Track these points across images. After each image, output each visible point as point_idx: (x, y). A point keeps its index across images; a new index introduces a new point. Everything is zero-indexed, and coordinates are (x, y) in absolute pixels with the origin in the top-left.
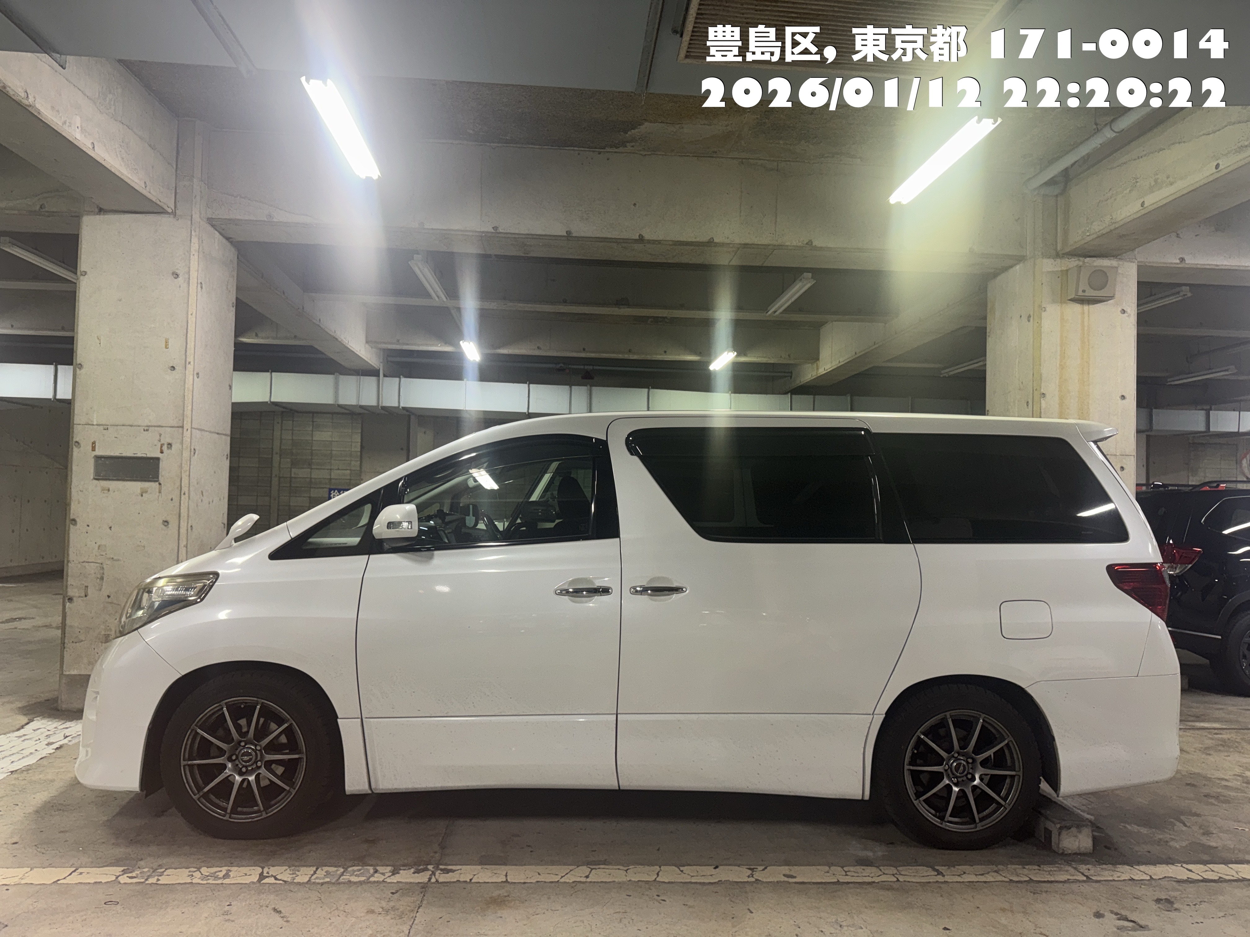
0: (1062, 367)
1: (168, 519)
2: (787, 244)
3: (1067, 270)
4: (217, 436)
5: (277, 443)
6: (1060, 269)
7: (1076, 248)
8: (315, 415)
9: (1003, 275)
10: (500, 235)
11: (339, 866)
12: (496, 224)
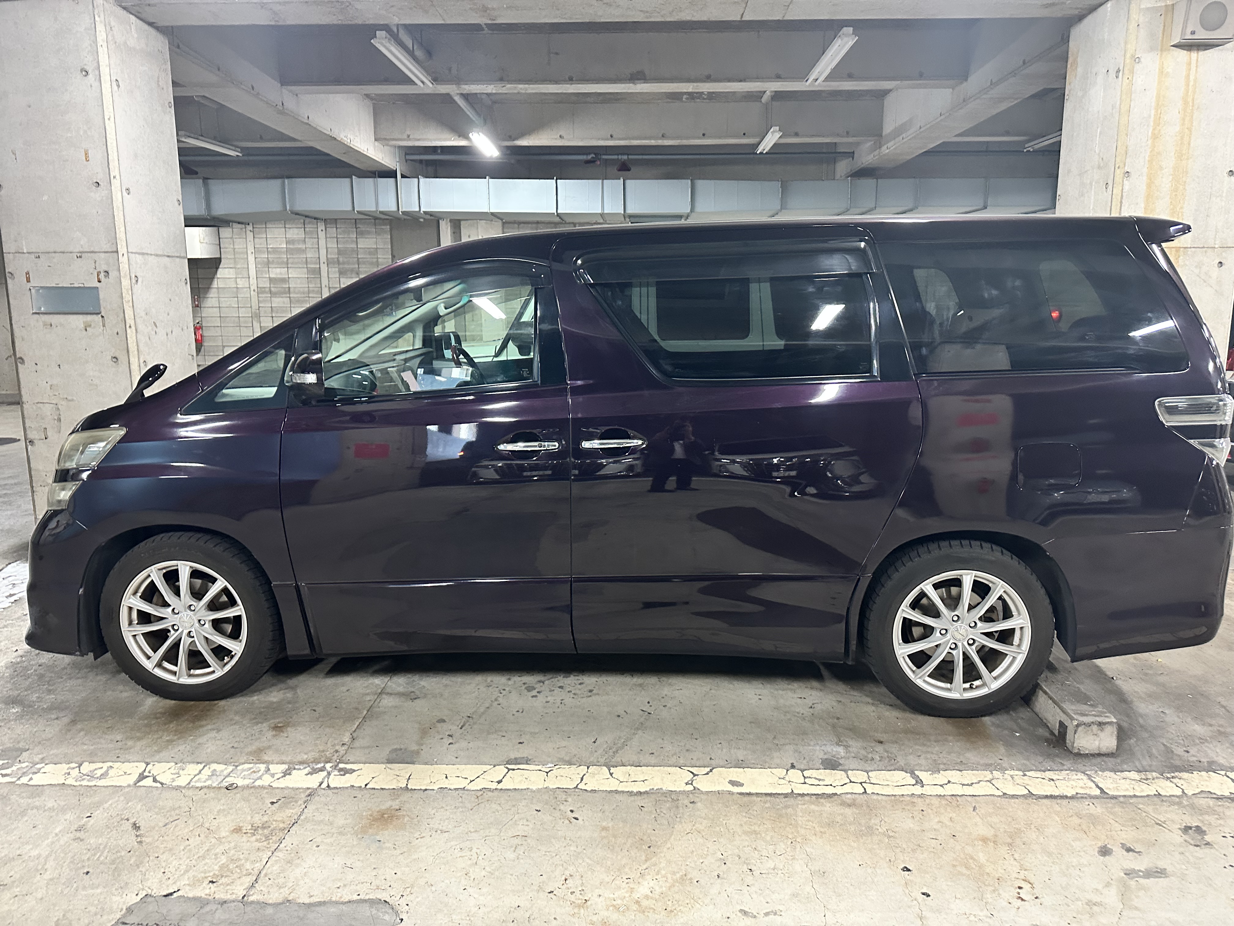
0: (1155, 137)
1: (117, 355)
3: (1173, 5)
4: (167, 259)
5: (323, 252)
6: (1163, 4)
8: (358, 221)
9: (1090, 18)
11: (231, 763)
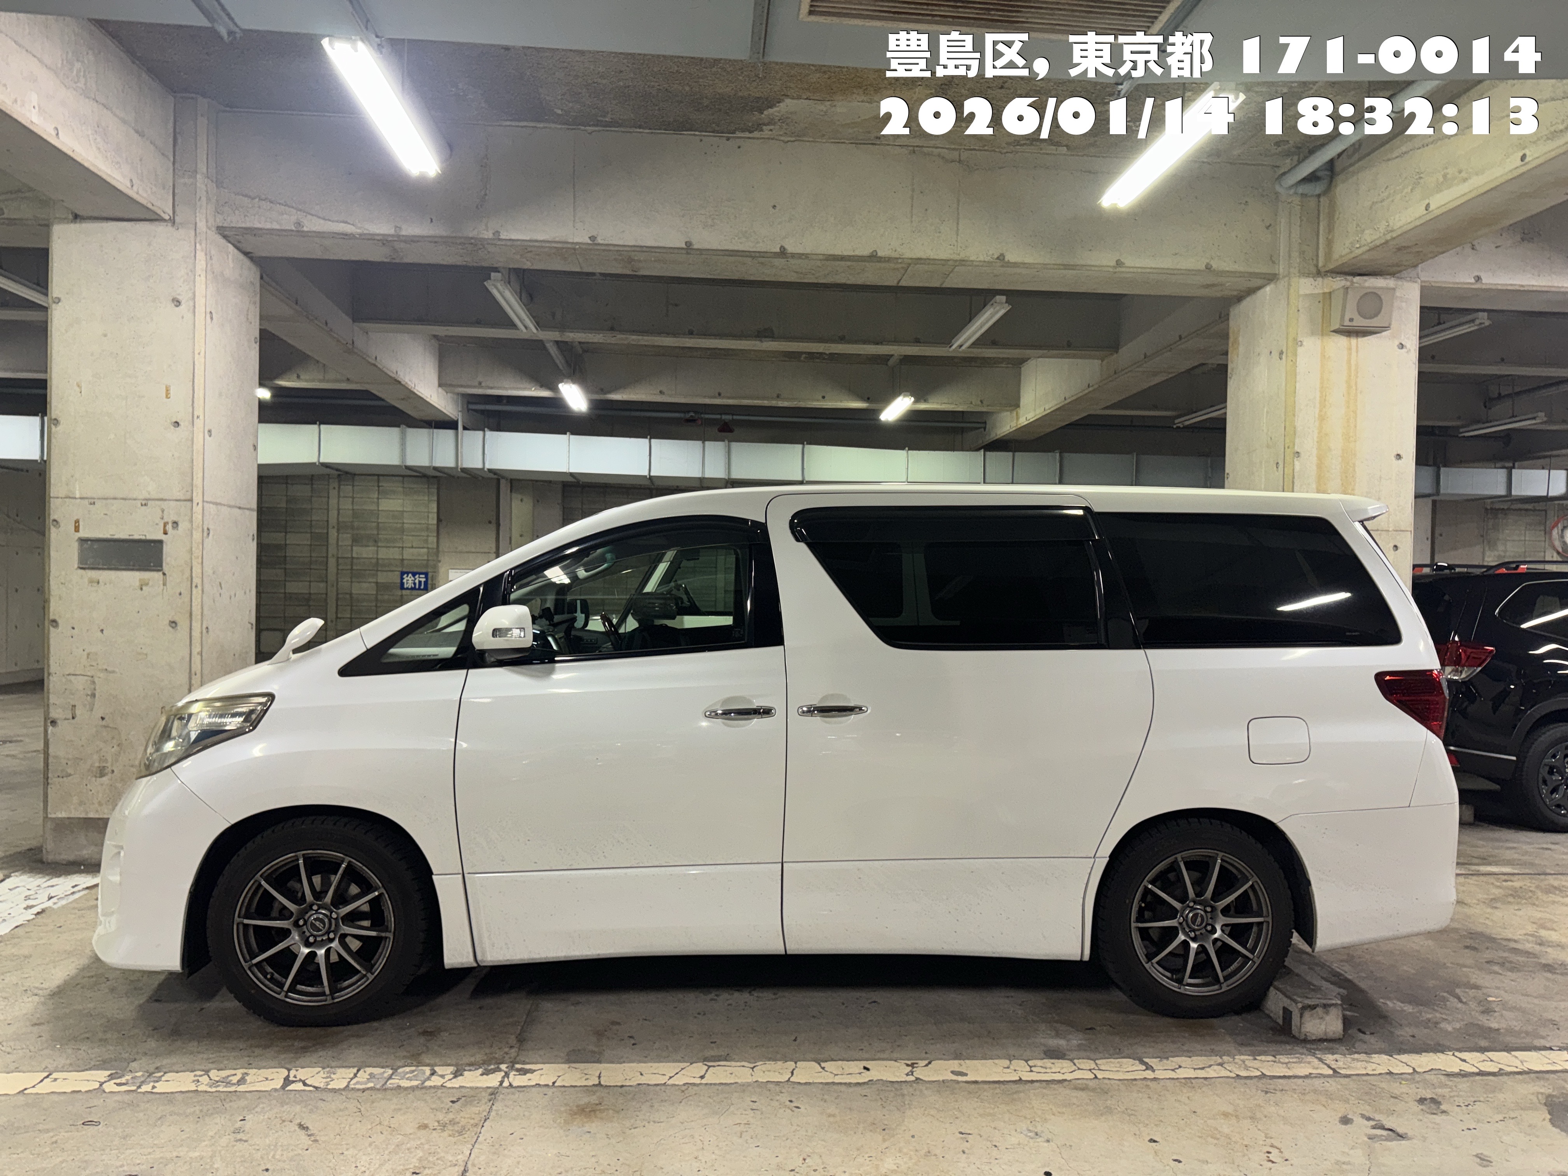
0: (1322, 418)
1: (176, 619)
2: (971, 259)
3: (1330, 293)
4: (238, 510)
5: (333, 514)
6: (1321, 291)
7: (1343, 264)
8: (381, 478)
9: (1248, 299)
10: (599, 247)
11: (387, 1067)
12: (594, 233)
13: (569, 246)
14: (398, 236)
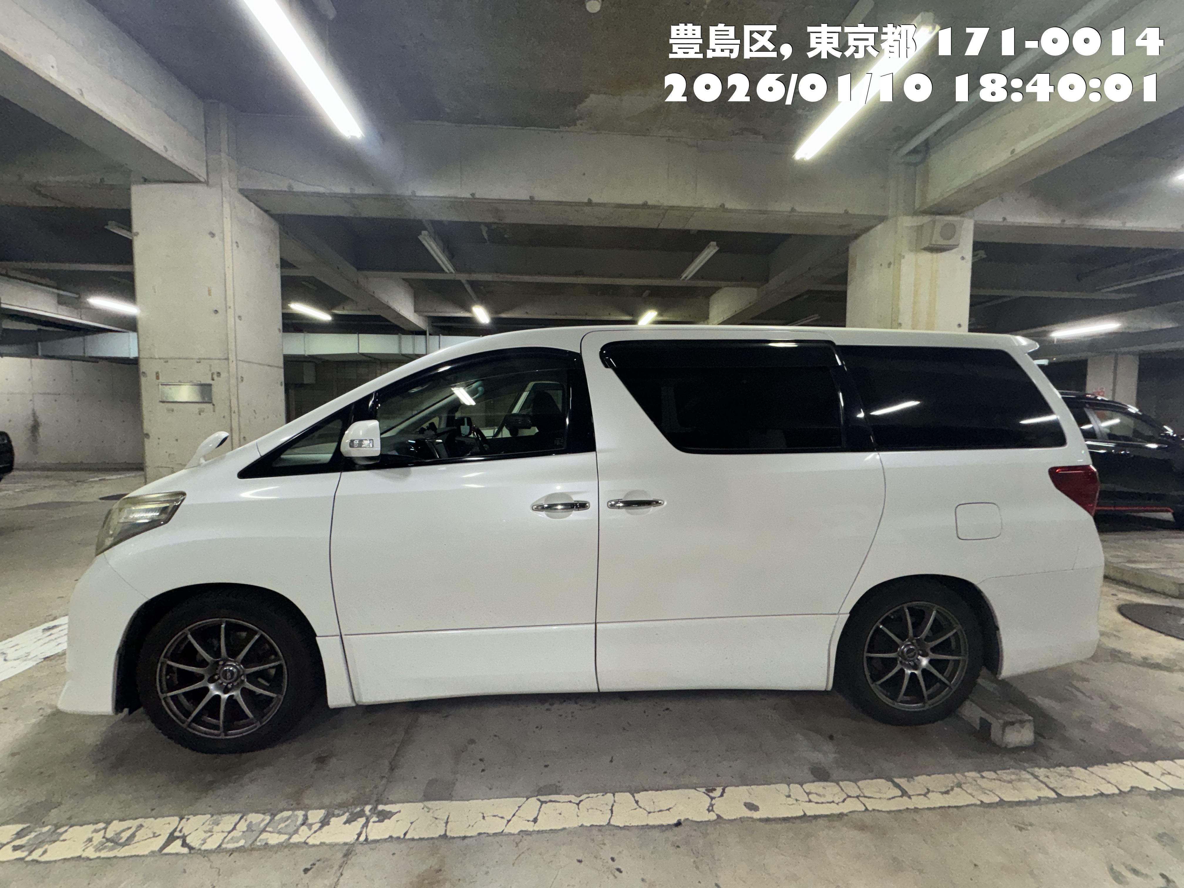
0: (915, 303)
2: (704, 206)
3: (922, 225)
4: (268, 367)
6: (916, 225)
7: (931, 206)
9: (864, 235)
10: (477, 201)
11: (270, 810)
12: (474, 192)
13: (459, 200)
14: (352, 194)
